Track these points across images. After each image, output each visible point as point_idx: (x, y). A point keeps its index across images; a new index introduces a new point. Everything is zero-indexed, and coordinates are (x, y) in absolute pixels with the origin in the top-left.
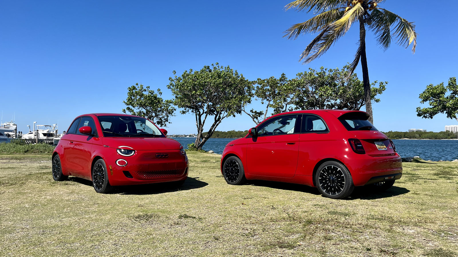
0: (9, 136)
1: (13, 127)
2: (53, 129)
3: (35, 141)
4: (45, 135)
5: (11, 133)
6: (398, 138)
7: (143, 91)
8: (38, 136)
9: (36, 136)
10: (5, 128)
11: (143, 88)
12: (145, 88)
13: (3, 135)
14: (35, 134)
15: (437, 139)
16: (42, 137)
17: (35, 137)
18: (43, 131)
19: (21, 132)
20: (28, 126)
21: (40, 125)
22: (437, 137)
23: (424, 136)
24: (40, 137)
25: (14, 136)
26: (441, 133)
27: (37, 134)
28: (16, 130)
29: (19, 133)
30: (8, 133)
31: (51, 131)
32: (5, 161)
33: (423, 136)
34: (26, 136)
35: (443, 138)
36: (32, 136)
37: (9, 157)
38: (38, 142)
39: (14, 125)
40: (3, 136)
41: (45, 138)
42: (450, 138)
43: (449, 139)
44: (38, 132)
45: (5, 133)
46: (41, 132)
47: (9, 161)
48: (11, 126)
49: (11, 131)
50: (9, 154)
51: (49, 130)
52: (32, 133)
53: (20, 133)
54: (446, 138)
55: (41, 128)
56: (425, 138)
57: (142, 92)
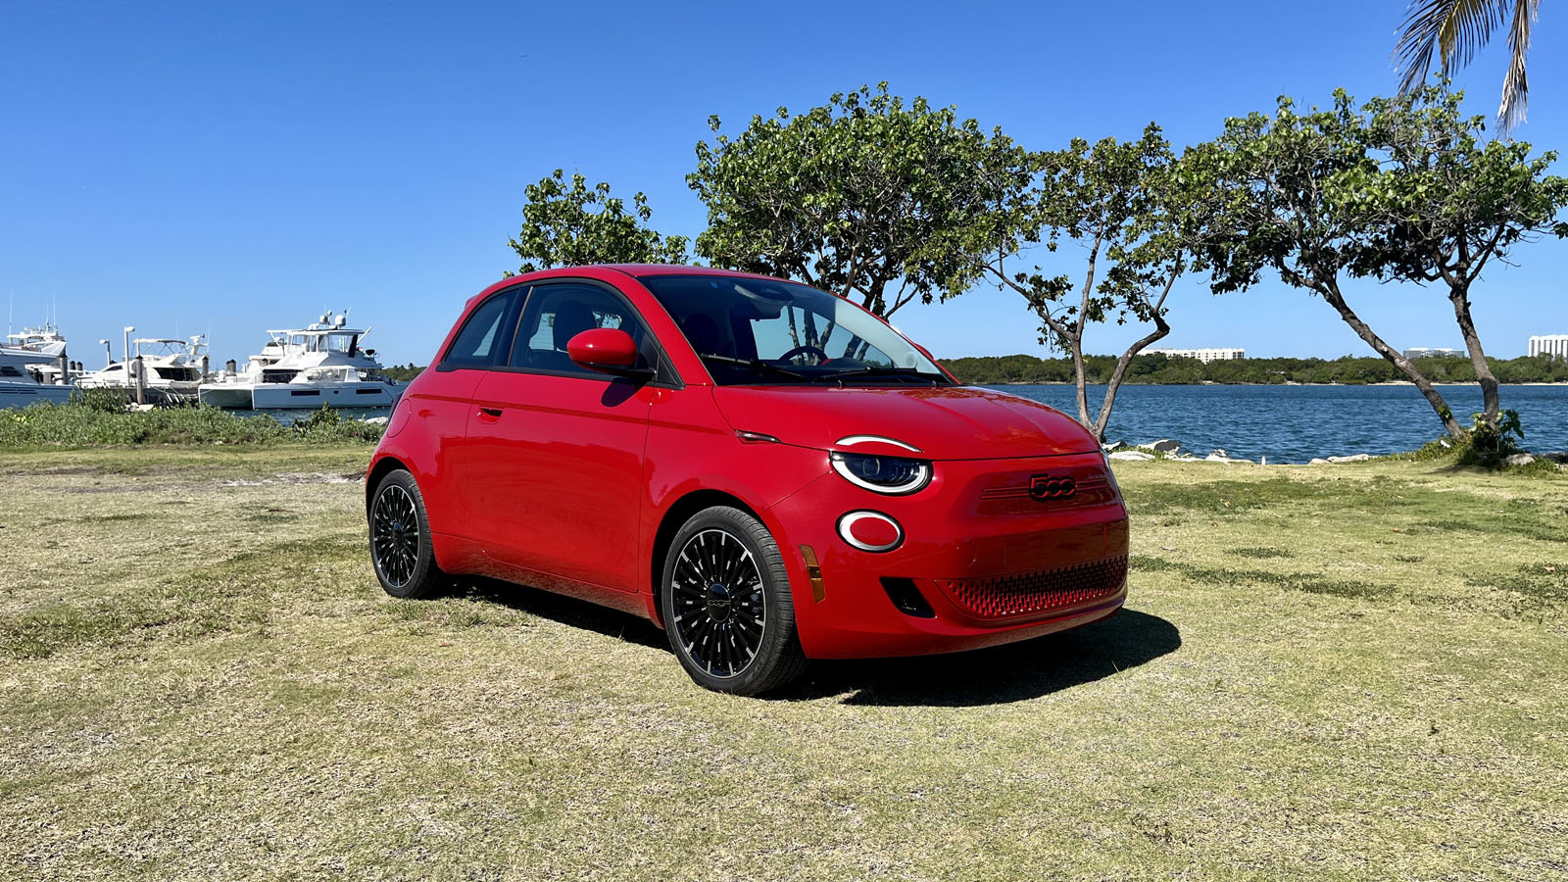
0: (39, 376)
1: (55, 347)
2: (192, 353)
3: (134, 396)
4: (164, 373)
5: (45, 369)
6: (1373, 378)
7: (583, 201)
8: (141, 378)
9: (134, 376)
10: (27, 349)
11: (584, 188)
12: (590, 188)
13: (21, 375)
14: (132, 372)
15: (1509, 382)
16: (154, 380)
17: (133, 380)
18: (158, 360)
19: (80, 364)
20: (102, 341)
21: (143, 340)
22: (1507, 375)
23: (1462, 371)
24: (150, 380)
25: (57, 376)
26: (1523, 360)
27: (138, 372)
28: (63, 355)
29: (74, 368)
30: (35, 366)
31: (185, 360)
32: (76, 481)
33: (1459, 372)
34: (97, 378)
35: (1527, 380)
36: (122, 378)
37: (88, 462)
38: (142, 399)
39: (56, 338)
40: (18, 378)
41: (166, 383)
42: (1553, 378)
43: (1550, 382)
44: (141, 365)
45: (28, 367)
46: (150, 364)
47: (98, 483)
48: (47, 342)
49: (47, 361)
50: (74, 449)
51: (177, 355)
52: (120, 368)
53: (76, 366)
54: (1540, 380)
55: (151, 349)
56: (1467, 380)
57: (580, 204)
